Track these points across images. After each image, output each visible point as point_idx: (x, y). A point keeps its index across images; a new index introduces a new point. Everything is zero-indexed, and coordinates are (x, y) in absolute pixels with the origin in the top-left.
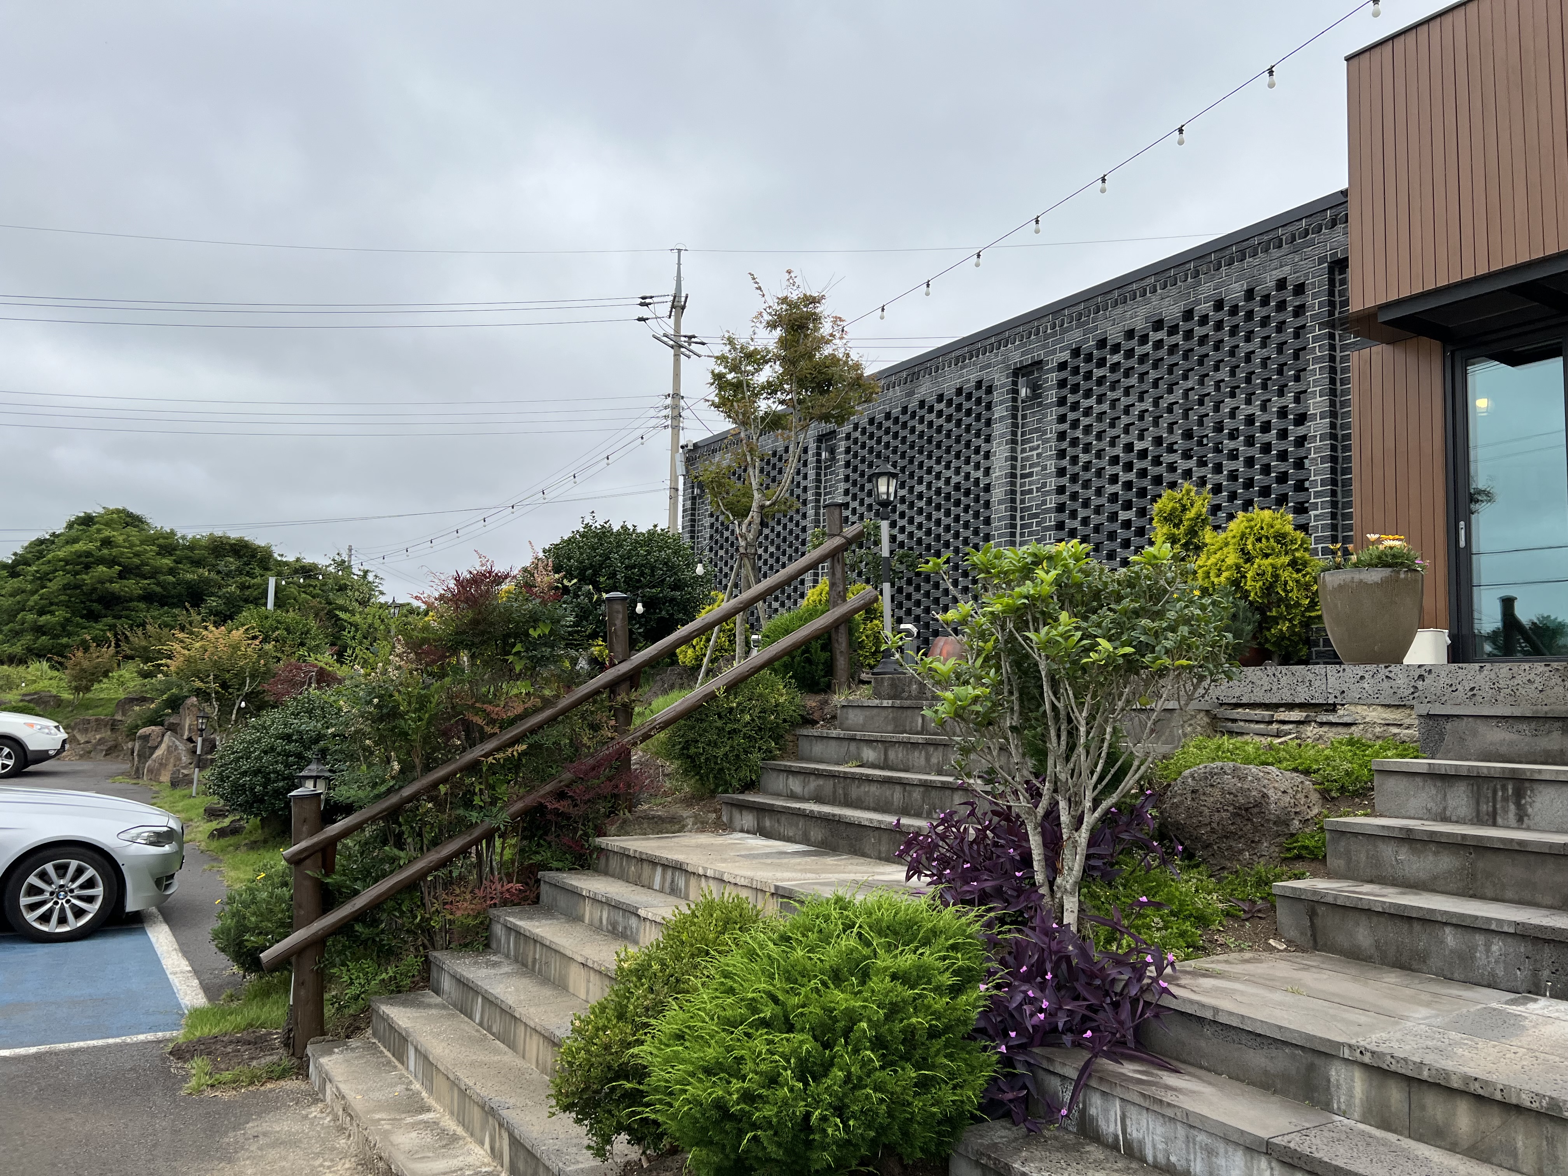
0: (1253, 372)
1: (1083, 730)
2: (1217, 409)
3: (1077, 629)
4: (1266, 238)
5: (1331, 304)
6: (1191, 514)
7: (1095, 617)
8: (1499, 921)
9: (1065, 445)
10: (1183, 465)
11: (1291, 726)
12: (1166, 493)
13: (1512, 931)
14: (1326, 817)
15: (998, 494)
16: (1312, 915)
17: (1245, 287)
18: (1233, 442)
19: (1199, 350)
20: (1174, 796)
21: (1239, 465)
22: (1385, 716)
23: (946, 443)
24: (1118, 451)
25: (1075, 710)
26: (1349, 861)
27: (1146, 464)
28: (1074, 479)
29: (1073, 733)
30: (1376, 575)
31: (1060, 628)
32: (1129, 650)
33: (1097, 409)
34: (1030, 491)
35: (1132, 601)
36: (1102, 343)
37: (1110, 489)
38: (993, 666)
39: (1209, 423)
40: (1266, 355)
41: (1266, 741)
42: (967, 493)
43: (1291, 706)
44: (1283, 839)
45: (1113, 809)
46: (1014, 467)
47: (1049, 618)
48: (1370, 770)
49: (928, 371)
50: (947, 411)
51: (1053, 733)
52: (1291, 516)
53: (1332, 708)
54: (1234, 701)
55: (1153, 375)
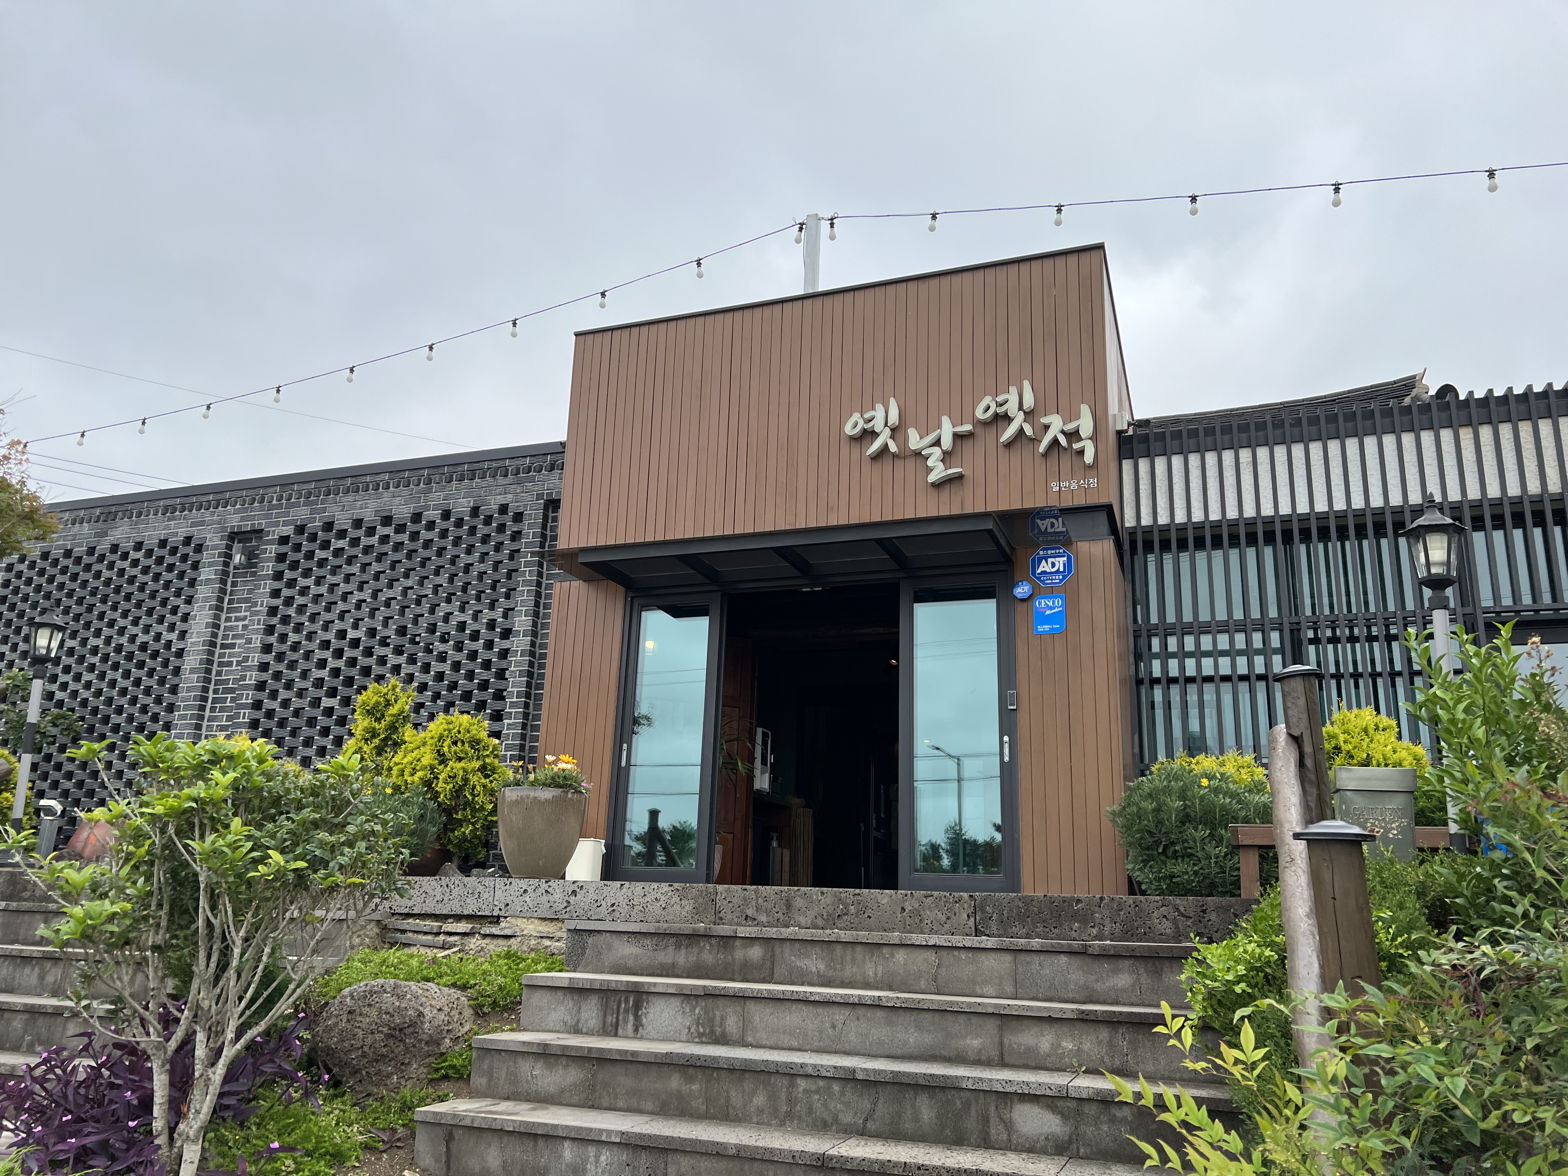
0: (470, 583)
1: (237, 951)
2: (432, 611)
3: (249, 838)
4: (495, 465)
5: (544, 536)
6: (393, 710)
7: (270, 826)
8: (609, 1132)
9: (275, 621)
10: (393, 660)
11: (456, 938)
12: (372, 686)
13: (618, 1140)
14: (476, 1034)
15: (192, 661)
16: (449, 1139)
17: (472, 504)
18: (444, 645)
19: (423, 553)
20: (329, 1018)
21: (446, 668)
22: (540, 928)
23: (137, 596)
24: (330, 636)
25: (232, 929)
26: (490, 1079)
27: (357, 653)
28: (280, 657)
29: (226, 952)
30: (547, 794)
31: (229, 837)
32: (301, 864)
33: (314, 590)
34: (230, 664)
35: (313, 811)
36: (328, 526)
37: (317, 673)
38: (144, 873)
39: (423, 623)
40: (483, 570)
41: (430, 953)
42: (155, 655)
43: (459, 918)
44: (432, 1059)
45: (258, 1039)
46: (215, 635)
47: (219, 825)
48: (520, 984)
49: (128, 513)
50: (144, 562)
51: (202, 954)
52: (486, 723)
53: (496, 920)
54: (406, 911)
55: (375, 567)
